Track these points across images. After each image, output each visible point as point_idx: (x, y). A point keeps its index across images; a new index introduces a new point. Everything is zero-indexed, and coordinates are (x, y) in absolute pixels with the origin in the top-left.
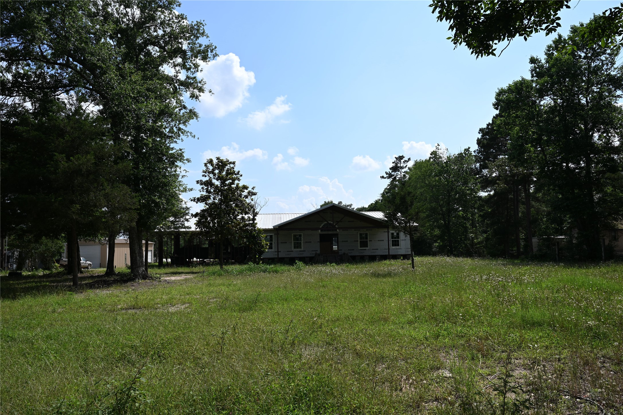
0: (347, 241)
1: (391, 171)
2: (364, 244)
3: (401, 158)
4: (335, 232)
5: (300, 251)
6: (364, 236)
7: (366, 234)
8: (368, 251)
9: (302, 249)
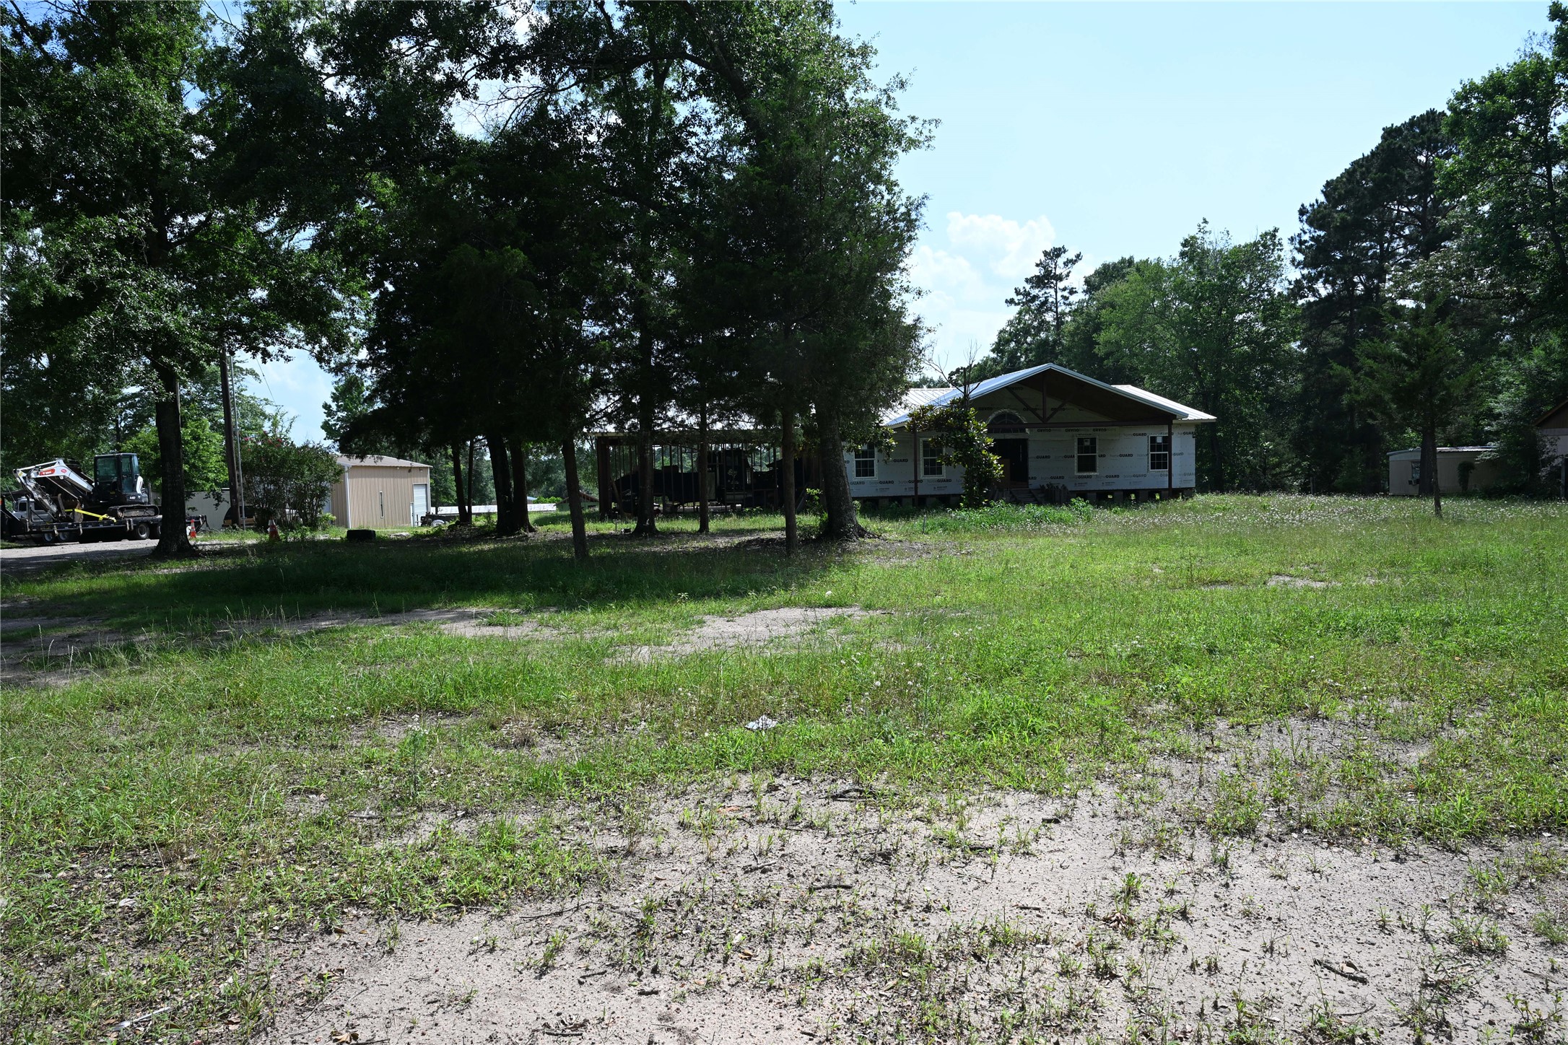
0: (1048, 457)
1: (1028, 287)
2: (1087, 464)
3: (1057, 252)
4: (1020, 436)
5: (939, 481)
6: (1087, 444)
7: (1093, 441)
8: (1095, 481)
9: (944, 476)
